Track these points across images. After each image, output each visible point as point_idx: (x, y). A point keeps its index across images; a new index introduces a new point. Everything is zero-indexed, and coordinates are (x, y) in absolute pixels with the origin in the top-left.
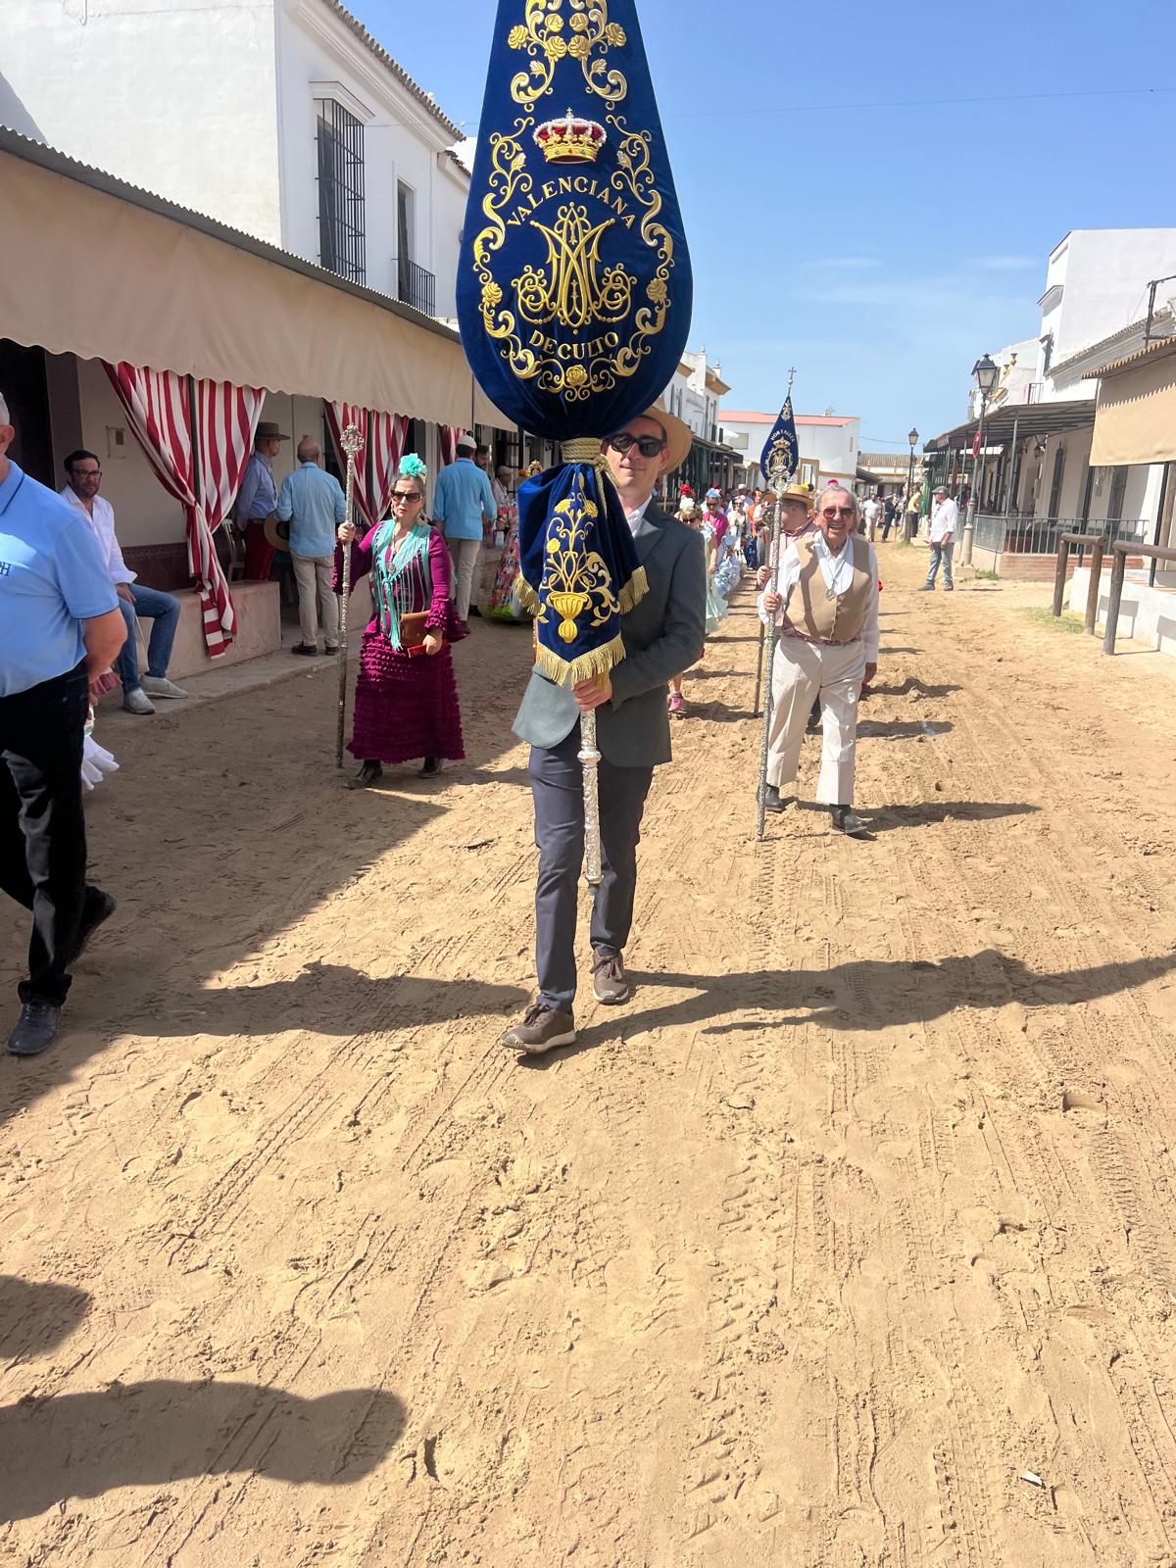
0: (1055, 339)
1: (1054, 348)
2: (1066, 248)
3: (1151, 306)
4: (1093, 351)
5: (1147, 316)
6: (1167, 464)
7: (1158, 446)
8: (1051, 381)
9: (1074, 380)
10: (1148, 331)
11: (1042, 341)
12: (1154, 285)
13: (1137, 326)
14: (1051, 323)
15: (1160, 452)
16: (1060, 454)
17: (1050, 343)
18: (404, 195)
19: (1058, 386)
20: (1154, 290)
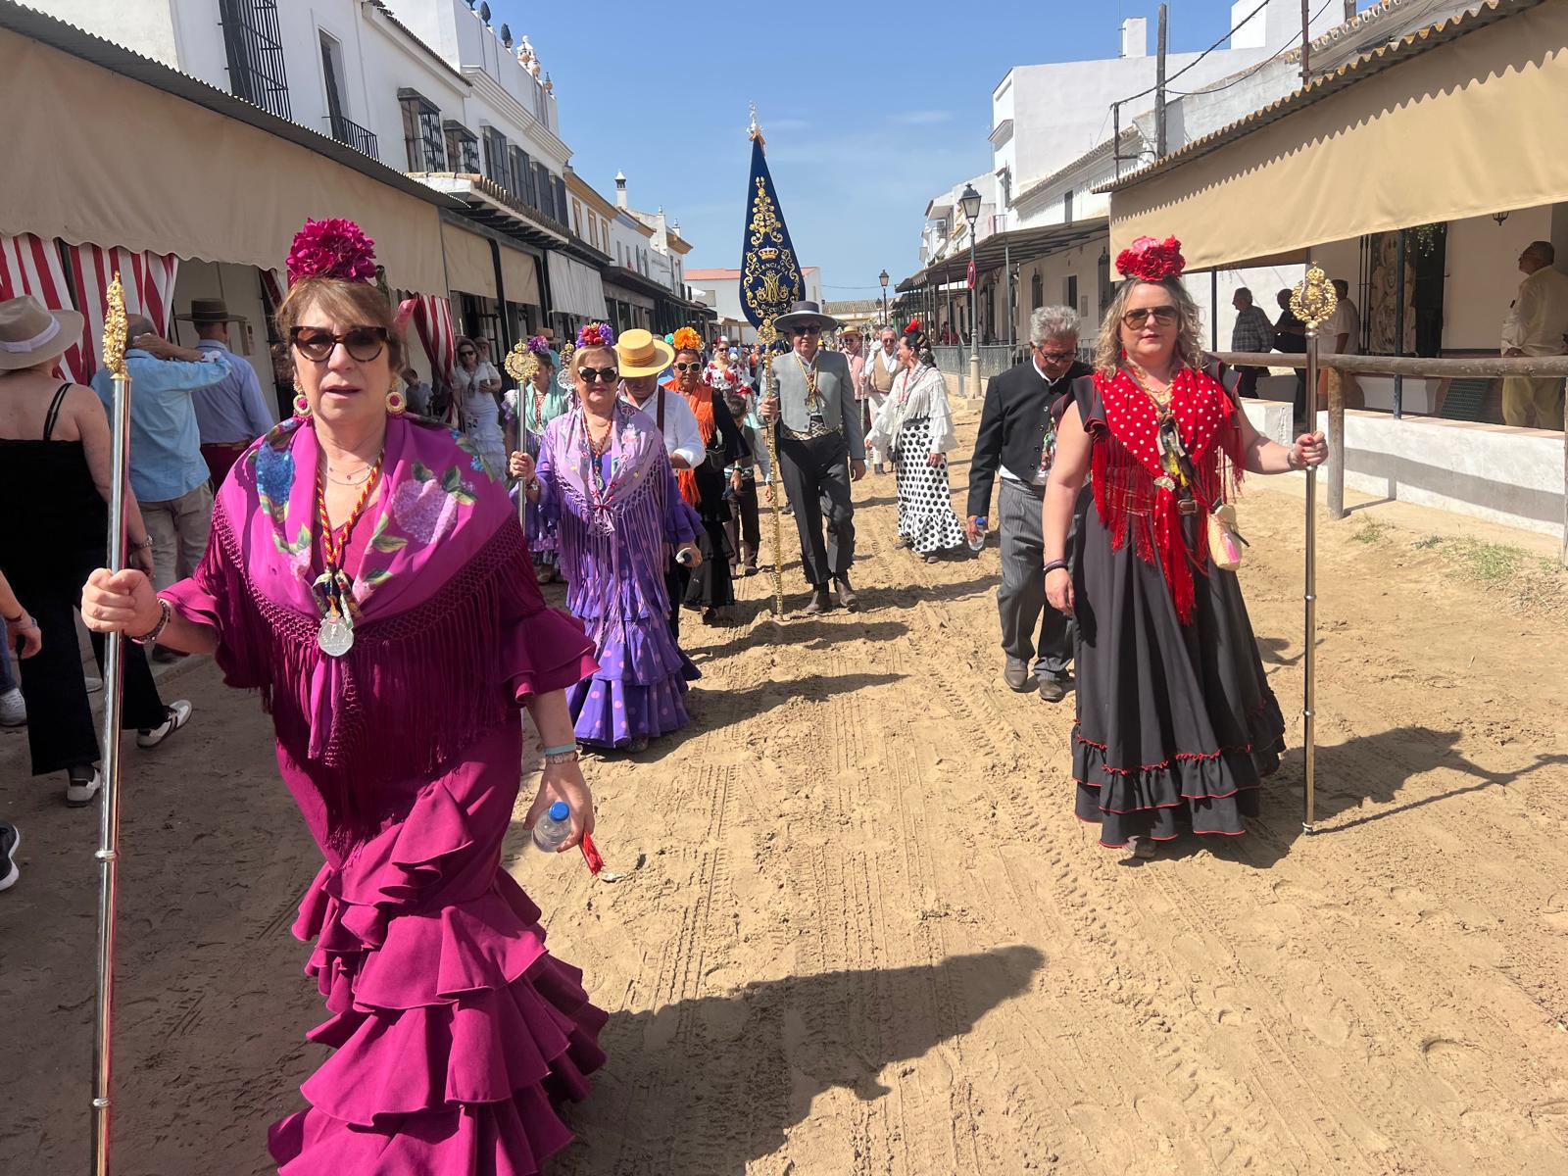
0: (1013, 171)
1: (1013, 180)
2: (1010, 83)
3: (1117, 127)
4: (1058, 177)
5: (1114, 135)
6: (1214, 270)
7: (1202, 251)
8: (1014, 212)
9: (1041, 207)
10: (1117, 152)
11: (999, 174)
12: (1117, 105)
13: (1104, 148)
14: (1005, 157)
15: (1203, 258)
16: (1037, 280)
17: (1008, 176)
18: (328, 48)
19: (1023, 216)
20: (1117, 111)
